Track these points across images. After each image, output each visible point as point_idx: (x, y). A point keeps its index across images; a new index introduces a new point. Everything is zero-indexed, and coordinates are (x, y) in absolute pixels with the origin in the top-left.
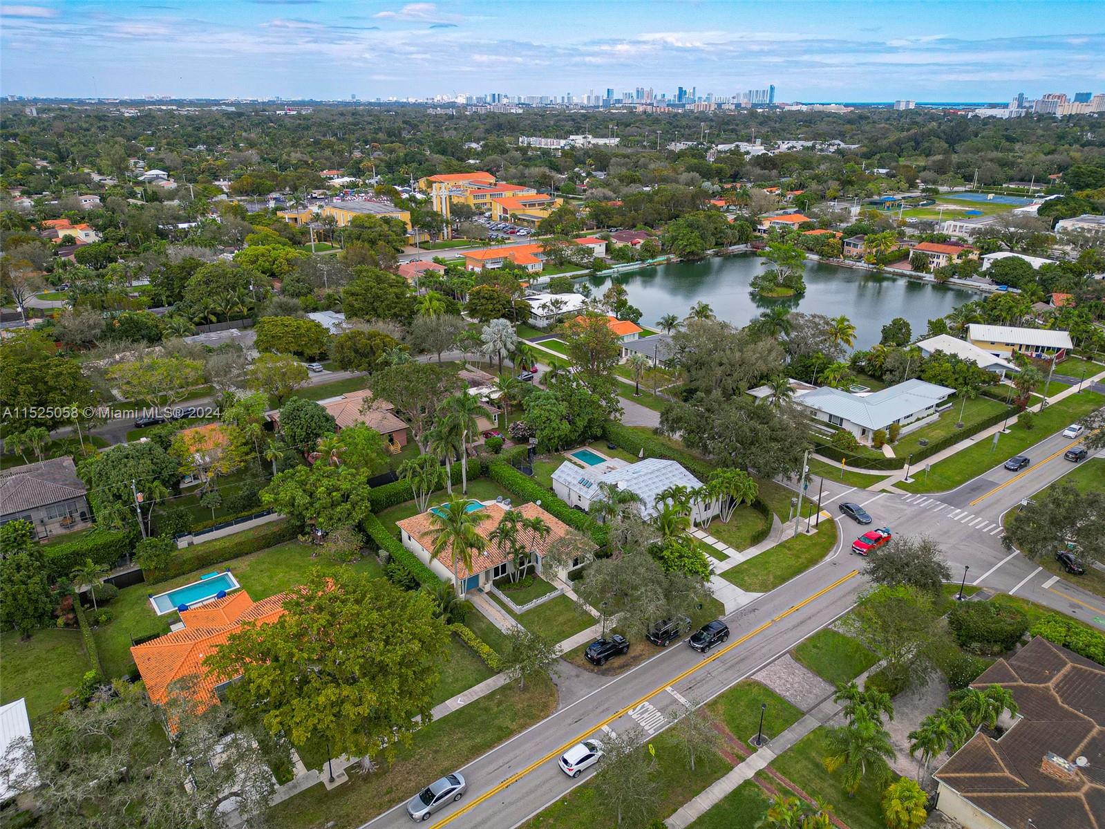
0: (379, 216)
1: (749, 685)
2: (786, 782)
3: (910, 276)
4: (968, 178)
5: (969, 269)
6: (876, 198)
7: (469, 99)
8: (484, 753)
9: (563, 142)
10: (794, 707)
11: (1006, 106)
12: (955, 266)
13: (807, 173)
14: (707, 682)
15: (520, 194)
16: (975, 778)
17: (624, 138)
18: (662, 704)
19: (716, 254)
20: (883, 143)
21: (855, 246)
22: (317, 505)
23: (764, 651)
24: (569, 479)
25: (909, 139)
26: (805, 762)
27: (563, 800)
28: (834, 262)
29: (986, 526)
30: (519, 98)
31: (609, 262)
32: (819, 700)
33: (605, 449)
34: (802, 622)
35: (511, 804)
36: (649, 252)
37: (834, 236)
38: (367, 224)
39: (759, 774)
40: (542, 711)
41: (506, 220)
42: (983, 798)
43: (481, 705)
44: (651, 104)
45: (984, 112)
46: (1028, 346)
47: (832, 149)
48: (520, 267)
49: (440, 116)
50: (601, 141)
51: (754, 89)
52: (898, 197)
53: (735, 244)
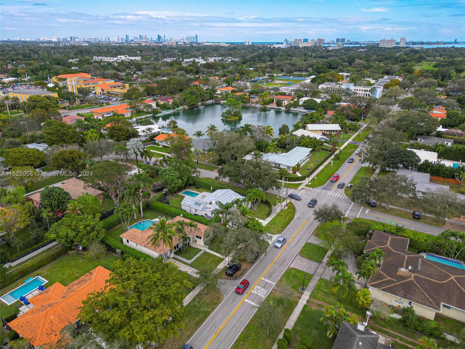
0: (43, 95)
1: (290, 270)
2: (318, 302)
3: (276, 109)
4: (282, 71)
5: (296, 105)
6: (253, 79)
7: (59, 39)
8: (202, 324)
9: (115, 59)
10: (308, 274)
11: (282, 43)
12: (291, 104)
13: (226, 70)
14: (275, 272)
15: (107, 82)
16: (380, 282)
17: (143, 57)
18: (263, 286)
19: (202, 105)
20: (248, 58)
21: (254, 98)
22: (80, 235)
23: (290, 255)
24: (190, 203)
25: (256, 56)
26: (321, 293)
27: (243, 333)
28: (248, 105)
29: (340, 196)
30: (84, 39)
31: (160, 110)
32: (316, 269)
33: (195, 189)
34: (298, 242)
35: (223, 341)
36: (176, 105)
37: (246, 95)
38: (38, 100)
39: (308, 301)
40: (218, 300)
41: (104, 94)
42: (385, 288)
43: (192, 305)
44: (147, 42)
45: (277, 46)
46: (327, 130)
47: (230, 60)
48: (121, 115)
49: (47, 47)
50: (133, 58)
51: (189, 36)
52: (261, 78)
53: (208, 100)
